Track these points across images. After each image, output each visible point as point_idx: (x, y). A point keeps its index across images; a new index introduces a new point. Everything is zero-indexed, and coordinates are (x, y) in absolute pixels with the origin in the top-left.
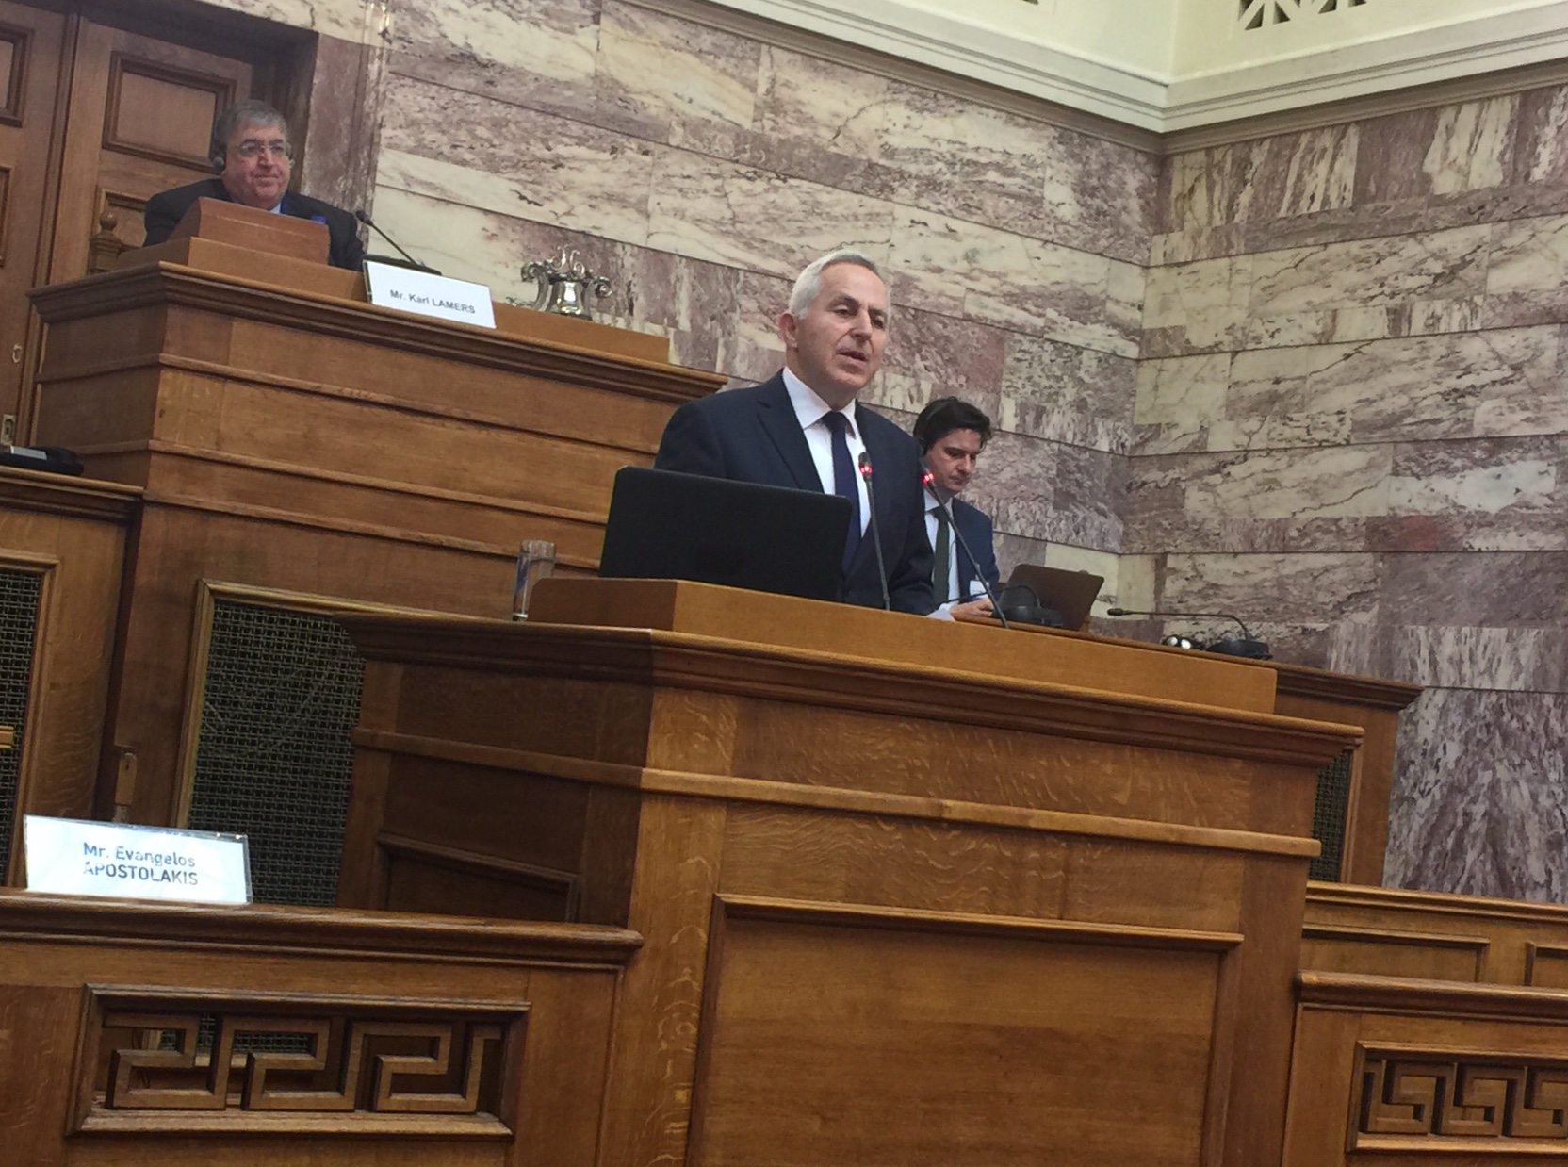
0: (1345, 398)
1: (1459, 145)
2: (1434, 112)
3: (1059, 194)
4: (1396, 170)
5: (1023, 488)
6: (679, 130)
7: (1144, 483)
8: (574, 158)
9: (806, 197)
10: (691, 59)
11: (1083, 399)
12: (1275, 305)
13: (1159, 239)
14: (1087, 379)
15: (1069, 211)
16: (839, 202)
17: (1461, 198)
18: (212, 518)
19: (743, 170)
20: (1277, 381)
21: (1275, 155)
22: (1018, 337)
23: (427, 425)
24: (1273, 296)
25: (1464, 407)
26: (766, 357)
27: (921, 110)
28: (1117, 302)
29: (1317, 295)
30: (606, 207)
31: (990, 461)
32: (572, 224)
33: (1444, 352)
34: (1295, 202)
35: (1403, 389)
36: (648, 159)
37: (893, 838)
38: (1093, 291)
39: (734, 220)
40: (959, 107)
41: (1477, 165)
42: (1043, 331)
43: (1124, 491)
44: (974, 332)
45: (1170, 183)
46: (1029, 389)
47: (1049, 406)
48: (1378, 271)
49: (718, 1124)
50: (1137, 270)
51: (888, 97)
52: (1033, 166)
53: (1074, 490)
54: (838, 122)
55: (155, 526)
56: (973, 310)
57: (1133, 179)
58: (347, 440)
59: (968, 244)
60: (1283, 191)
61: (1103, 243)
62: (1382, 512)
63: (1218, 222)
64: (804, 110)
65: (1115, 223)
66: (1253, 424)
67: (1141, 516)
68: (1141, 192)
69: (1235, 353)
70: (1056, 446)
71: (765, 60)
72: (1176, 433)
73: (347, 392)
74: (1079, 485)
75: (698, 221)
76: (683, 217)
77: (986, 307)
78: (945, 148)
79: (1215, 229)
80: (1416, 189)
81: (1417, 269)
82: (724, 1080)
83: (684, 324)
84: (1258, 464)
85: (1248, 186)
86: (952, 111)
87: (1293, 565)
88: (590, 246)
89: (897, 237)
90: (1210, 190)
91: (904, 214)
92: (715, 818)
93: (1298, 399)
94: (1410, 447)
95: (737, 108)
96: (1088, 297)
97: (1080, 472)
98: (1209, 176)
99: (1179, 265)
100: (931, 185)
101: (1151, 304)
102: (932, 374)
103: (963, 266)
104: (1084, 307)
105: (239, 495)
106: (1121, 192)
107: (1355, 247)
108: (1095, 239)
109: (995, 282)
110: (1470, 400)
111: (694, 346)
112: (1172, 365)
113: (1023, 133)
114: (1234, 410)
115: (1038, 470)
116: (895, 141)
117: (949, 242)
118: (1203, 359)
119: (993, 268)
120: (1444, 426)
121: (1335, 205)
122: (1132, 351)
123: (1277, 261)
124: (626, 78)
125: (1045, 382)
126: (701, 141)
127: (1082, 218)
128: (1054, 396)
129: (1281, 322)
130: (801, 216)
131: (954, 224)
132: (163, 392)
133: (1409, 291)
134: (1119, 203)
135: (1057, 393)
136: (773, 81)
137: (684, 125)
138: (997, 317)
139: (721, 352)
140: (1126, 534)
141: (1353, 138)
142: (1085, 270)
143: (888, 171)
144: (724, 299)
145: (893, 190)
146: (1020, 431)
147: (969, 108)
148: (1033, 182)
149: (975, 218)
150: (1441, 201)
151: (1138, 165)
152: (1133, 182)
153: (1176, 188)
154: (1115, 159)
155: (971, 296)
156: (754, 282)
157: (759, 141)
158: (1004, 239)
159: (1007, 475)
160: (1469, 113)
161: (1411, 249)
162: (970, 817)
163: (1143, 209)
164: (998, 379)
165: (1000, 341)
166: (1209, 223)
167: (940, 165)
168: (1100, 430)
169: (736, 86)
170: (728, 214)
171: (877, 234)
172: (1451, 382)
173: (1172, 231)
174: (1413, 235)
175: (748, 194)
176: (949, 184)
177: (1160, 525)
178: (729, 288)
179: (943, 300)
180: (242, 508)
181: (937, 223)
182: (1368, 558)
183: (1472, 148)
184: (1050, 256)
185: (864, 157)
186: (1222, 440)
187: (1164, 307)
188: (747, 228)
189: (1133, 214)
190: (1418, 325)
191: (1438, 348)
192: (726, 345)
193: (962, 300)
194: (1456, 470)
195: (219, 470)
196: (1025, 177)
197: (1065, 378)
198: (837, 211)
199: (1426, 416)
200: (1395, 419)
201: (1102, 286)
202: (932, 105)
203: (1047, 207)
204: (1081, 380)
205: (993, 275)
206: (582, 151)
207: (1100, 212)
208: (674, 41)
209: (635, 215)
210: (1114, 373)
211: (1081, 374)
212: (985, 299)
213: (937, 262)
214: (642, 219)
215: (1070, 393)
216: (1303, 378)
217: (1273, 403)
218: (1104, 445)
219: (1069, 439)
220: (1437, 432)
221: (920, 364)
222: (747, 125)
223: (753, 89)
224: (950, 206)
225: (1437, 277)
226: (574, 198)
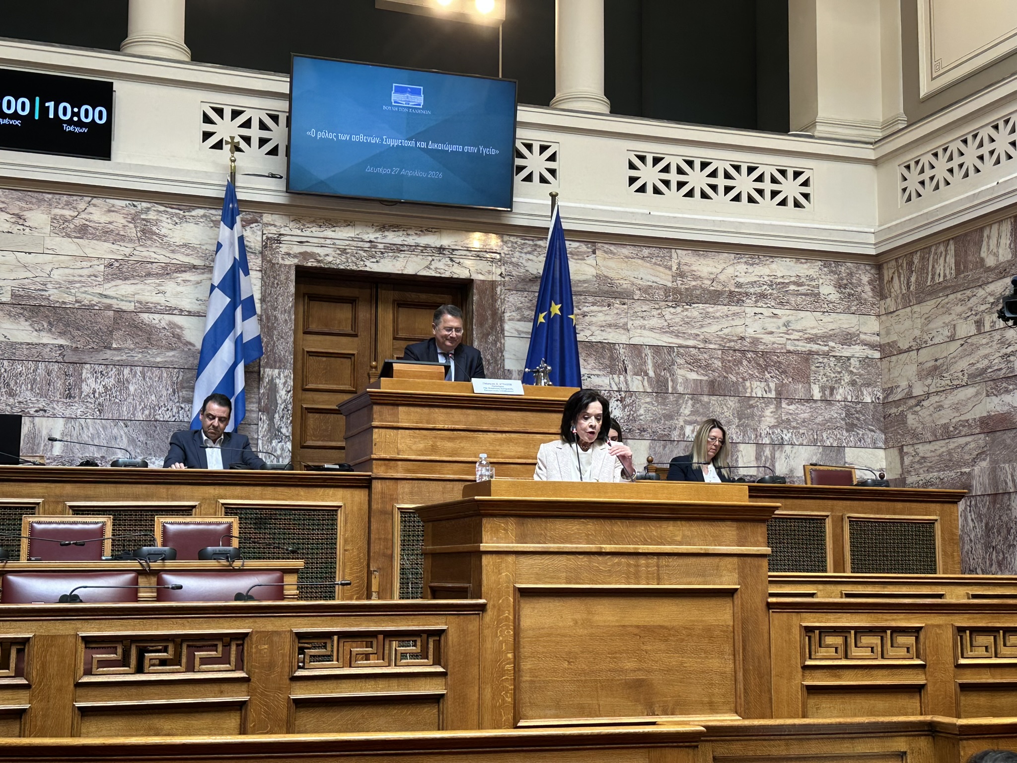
0: (963, 364)
1: (993, 242)
2: (982, 230)
3: (828, 290)
4: (970, 258)
5: (829, 424)
6: (638, 292)
7: (890, 414)
8: (592, 312)
9: (702, 311)
10: (640, 261)
11: (854, 380)
12: (931, 326)
13: (882, 302)
14: (855, 371)
15: (834, 296)
16: (718, 311)
17: (997, 267)
18: (399, 481)
19: (670, 304)
20: (936, 360)
21: (922, 258)
22: (816, 356)
23: (480, 435)
24: (930, 322)
25: (1010, 362)
26: (692, 383)
27: (752, 265)
28: (866, 333)
29: (947, 319)
30: (609, 330)
31: (810, 414)
32: (593, 339)
33: (1000, 337)
34: (933, 278)
35: (986, 357)
36: (625, 306)
37: (583, 560)
38: (854, 330)
39: (669, 326)
40: (771, 260)
41: (1001, 251)
42: (828, 352)
43: (882, 419)
44: (793, 358)
45: (883, 276)
46: (825, 379)
47: (836, 386)
48: (970, 304)
49: (526, 665)
50: (874, 318)
51: (735, 261)
52: (812, 279)
53: (855, 422)
54: (712, 276)
55: (377, 486)
56: (791, 348)
57: (865, 277)
58: (449, 445)
59: (784, 319)
60: (927, 274)
61: (854, 308)
62: (985, 414)
63: (904, 291)
64: (695, 273)
65: (859, 299)
66: (929, 381)
67: (890, 430)
68: (870, 283)
69: (918, 350)
70: (843, 403)
71: (674, 255)
72: (899, 390)
73: (446, 427)
74: (858, 419)
75: (652, 329)
76: (645, 329)
77: (798, 346)
78: (766, 279)
79: (903, 295)
80: (979, 265)
81: (984, 301)
82: (526, 649)
83: (651, 374)
84: (934, 399)
85: (914, 273)
86: (768, 262)
87: (953, 444)
88: (603, 347)
89: (748, 321)
90: (899, 277)
91: (750, 311)
92: (510, 559)
93: (945, 367)
94: (992, 383)
95: (665, 278)
96: (850, 334)
97: (857, 413)
98: (898, 271)
99: (891, 313)
100: (763, 296)
101: (883, 332)
102: (775, 379)
103: (784, 329)
104: (848, 339)
105: (409, 471)
106: (860, 283)
107: (959, 295)
108: (849, 307)
109: (801, 334)
110: (1012, 358)
111: (657, 382)
112: (894, 358)
113: (805, 266)
114: (921, 376)
115: (835, 415)
116: (741, 280)
117: (775, 320)
118: (906, 354)
119: (798, 328)
120: (1004, 371)
121: (948, 277)
122: (877, 355)
123: (928, 306)
124: (611, 274)
125: (833, 375)
126: (649, 294)
127: (841, 299)
128: (838, 381)
129: (934, 333)
130: (700, 319)
131: (776, 311)
132: (375, 436)
133: (983, 312)
134: (859, 289)
135: (840, 379)
136: (679, 264)
137: (640, 289)
138: (804, 349)
139: (670, 384)
140: (886, 439)
141: (952, 247)
142: (846, 322)
143: (740, 293)
144: (669, 360)
145: (743, 301)
146: (823, 398)
147: (776, 259)
148: (814, 287)
149: (786, 307)
150: (989, 269)
151: (867, 270)
152: (865, 279)
153: (886, 278)
154: (854, 270)
155: (790, 342)
156: (682, 351)
157: (676, 291)
158: (802, 314)
159: (820, 419)
160: (995, 227)
161: (981, 292)
162: (613, 550)
163: (872, 290)
164: (808, 377)
165: (807, 360)
166: (901, 292)
167: (766, 286)
168: (865, 392)
169: (661, 269)
170: (666, 324)
171: (738, 322)
172: (1004, 351)
173: (887, 298)
174: (980, 286)
175: (673, 314)
176: (771, 294)
177: (898, 433)
178: (670, 356)
179: (775, 346)
180: (409, 475)
181: (767, 312)
182: (982, 436)
183: (998, 245)
184: (827, 318)
185: (727, 289)
186: (918, 391)
187: (888, 333)
188: (676, 328)
189: (868, 293)
190: (987, 327)
191: (997, 336)
192: (672, 380)
193: (785, 344)
194: (1011, 391)
195: (400, 463)
196: (808, 285)
197: (844, 372)
198: (718, 314)
199: (996, 368)
200: (984, 370)
201: (857, 327)
202: (757, 261)
203: (822, 297)
204: (851, 371)
205: (799, 331)
206: (595, 308)
207: (849, 295)
208: (630, 255)
209: (623, 331)
210: (869, 366)
211: (851, 369)
212: (796, 342)
213: (769, 330)
214: (626, 332)
215: (847, 378)
216: (946, 357)
217: (936, 371)
218: (868, 399)
219: (849, 398)
220: (1001, 374)
221: (768, 376)
222: (669, 284)
223: (670, 269)
224: (773, 304)
225: (992, 303)
226: (593, 328)
